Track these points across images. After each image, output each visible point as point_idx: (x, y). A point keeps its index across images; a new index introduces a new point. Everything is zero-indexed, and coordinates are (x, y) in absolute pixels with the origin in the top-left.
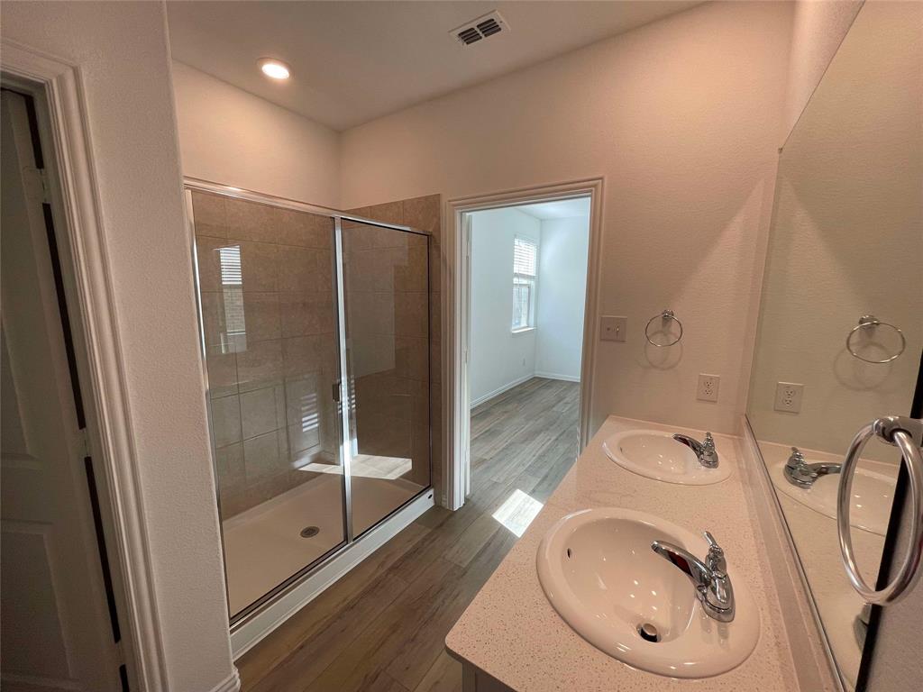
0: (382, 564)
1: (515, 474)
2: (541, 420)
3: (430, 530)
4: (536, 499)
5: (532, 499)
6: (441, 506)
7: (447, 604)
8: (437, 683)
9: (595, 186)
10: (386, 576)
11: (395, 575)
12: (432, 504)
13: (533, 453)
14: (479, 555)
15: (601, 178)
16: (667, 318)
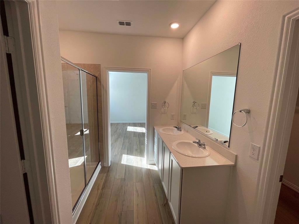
0: (98, 189)
1: (119, 151)
2: (116, 135)
3: (106, 174)
4: (129, 155)
5: (128, 156)
6: (104, 167)
7: (126, 188)
8: (138, 205)
9: (149, 71)
10: (102, 191)
11: (105, 189)
12: (101, 167)
13: (120, 144)
14: (125, 174)
15: (150, 69)
16: (165, 103)
